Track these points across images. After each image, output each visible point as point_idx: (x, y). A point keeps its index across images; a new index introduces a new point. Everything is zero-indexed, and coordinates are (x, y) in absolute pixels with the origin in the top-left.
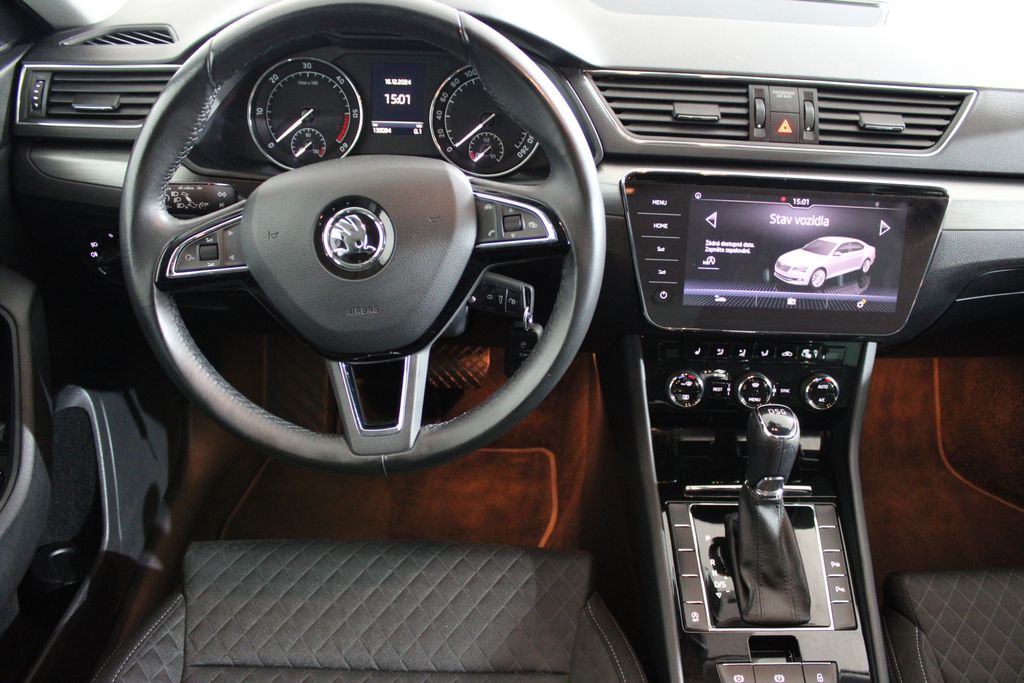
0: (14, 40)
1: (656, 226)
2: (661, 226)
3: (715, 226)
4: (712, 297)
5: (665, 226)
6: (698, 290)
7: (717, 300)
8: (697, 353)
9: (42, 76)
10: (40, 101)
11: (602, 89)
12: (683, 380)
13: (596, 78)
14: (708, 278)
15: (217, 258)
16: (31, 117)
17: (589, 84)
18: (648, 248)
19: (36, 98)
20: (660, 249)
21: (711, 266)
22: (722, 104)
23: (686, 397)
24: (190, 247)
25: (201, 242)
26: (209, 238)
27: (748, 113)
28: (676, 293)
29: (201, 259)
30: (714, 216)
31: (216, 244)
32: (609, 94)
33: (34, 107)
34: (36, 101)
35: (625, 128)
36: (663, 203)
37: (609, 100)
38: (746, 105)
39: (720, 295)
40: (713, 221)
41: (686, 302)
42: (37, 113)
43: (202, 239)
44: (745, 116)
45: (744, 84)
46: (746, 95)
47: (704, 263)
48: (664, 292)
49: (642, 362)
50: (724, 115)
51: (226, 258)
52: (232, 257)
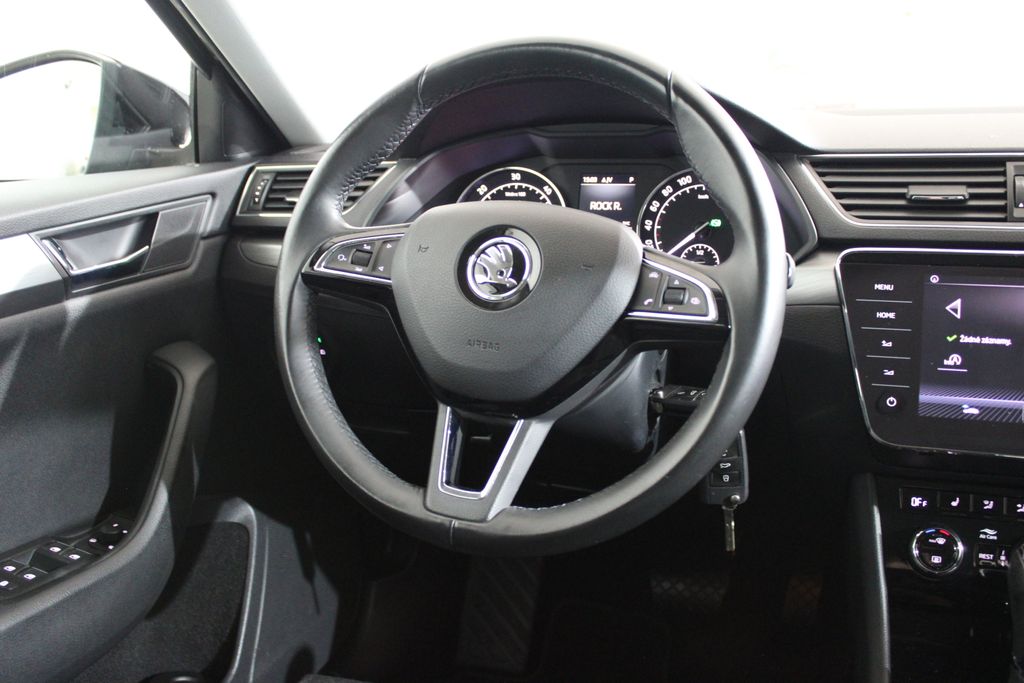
0: (254, 152)
1: (880, 315)
2: (887, 315)
3: (958, 316)
4: (959, 408)
5: (892, 315)
6: (938, 397)
7: (965, 411)
8: (954, 504)
9: (267, 177)
10: (260, 197)
11: (821, 175)
12: (931, 536)
13: (815, 164)
14: (951, 382)
15: (367, 266)
16: (250, 210)
17: (806, 171)
18: (870, 342)
19: (257, 193)
20: (885, 344)
21: (955, 366)
22: (970, 185)
23: (937, 560)
24: (345, 249)
25: (358, 247)
26: (368, 245)
27: (1006, 193)
28: (909, 400)
29: (352, 263)
30: (957, 303)
31: (371, 253)
32: (829, 179)
33: (255, 202)
34: (257, 196)
35: (847, 213)
36: (888, 287)
37: (829, 185)
38: (1003, 185)
39: (970, 405)
40: (955, 311)
41: (922, 412)
42: (256, 207)
43: (361, 244)
44: (1003, 196)
45: (1001, 162)
46: (1004, 174)
47: (946, 362)
48: (892, 399)
49: (876, 510)
50: (973, 196)
51: (374, 268)
52: (381, 268)
